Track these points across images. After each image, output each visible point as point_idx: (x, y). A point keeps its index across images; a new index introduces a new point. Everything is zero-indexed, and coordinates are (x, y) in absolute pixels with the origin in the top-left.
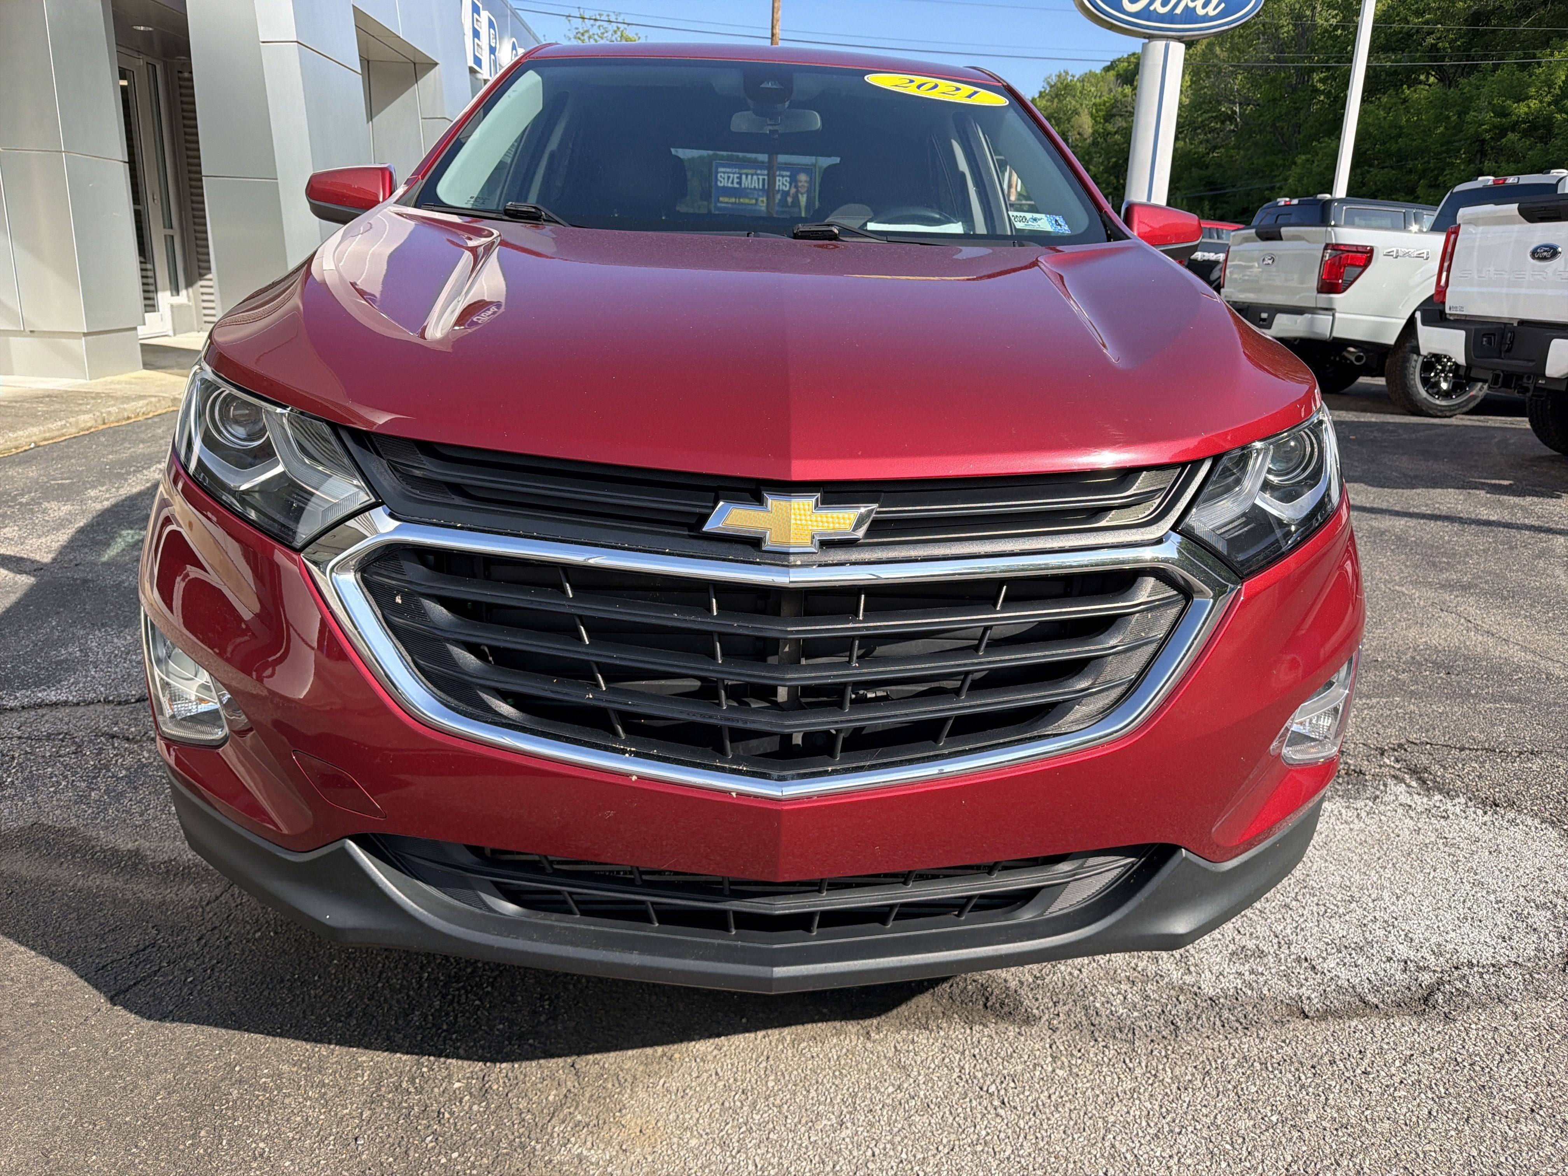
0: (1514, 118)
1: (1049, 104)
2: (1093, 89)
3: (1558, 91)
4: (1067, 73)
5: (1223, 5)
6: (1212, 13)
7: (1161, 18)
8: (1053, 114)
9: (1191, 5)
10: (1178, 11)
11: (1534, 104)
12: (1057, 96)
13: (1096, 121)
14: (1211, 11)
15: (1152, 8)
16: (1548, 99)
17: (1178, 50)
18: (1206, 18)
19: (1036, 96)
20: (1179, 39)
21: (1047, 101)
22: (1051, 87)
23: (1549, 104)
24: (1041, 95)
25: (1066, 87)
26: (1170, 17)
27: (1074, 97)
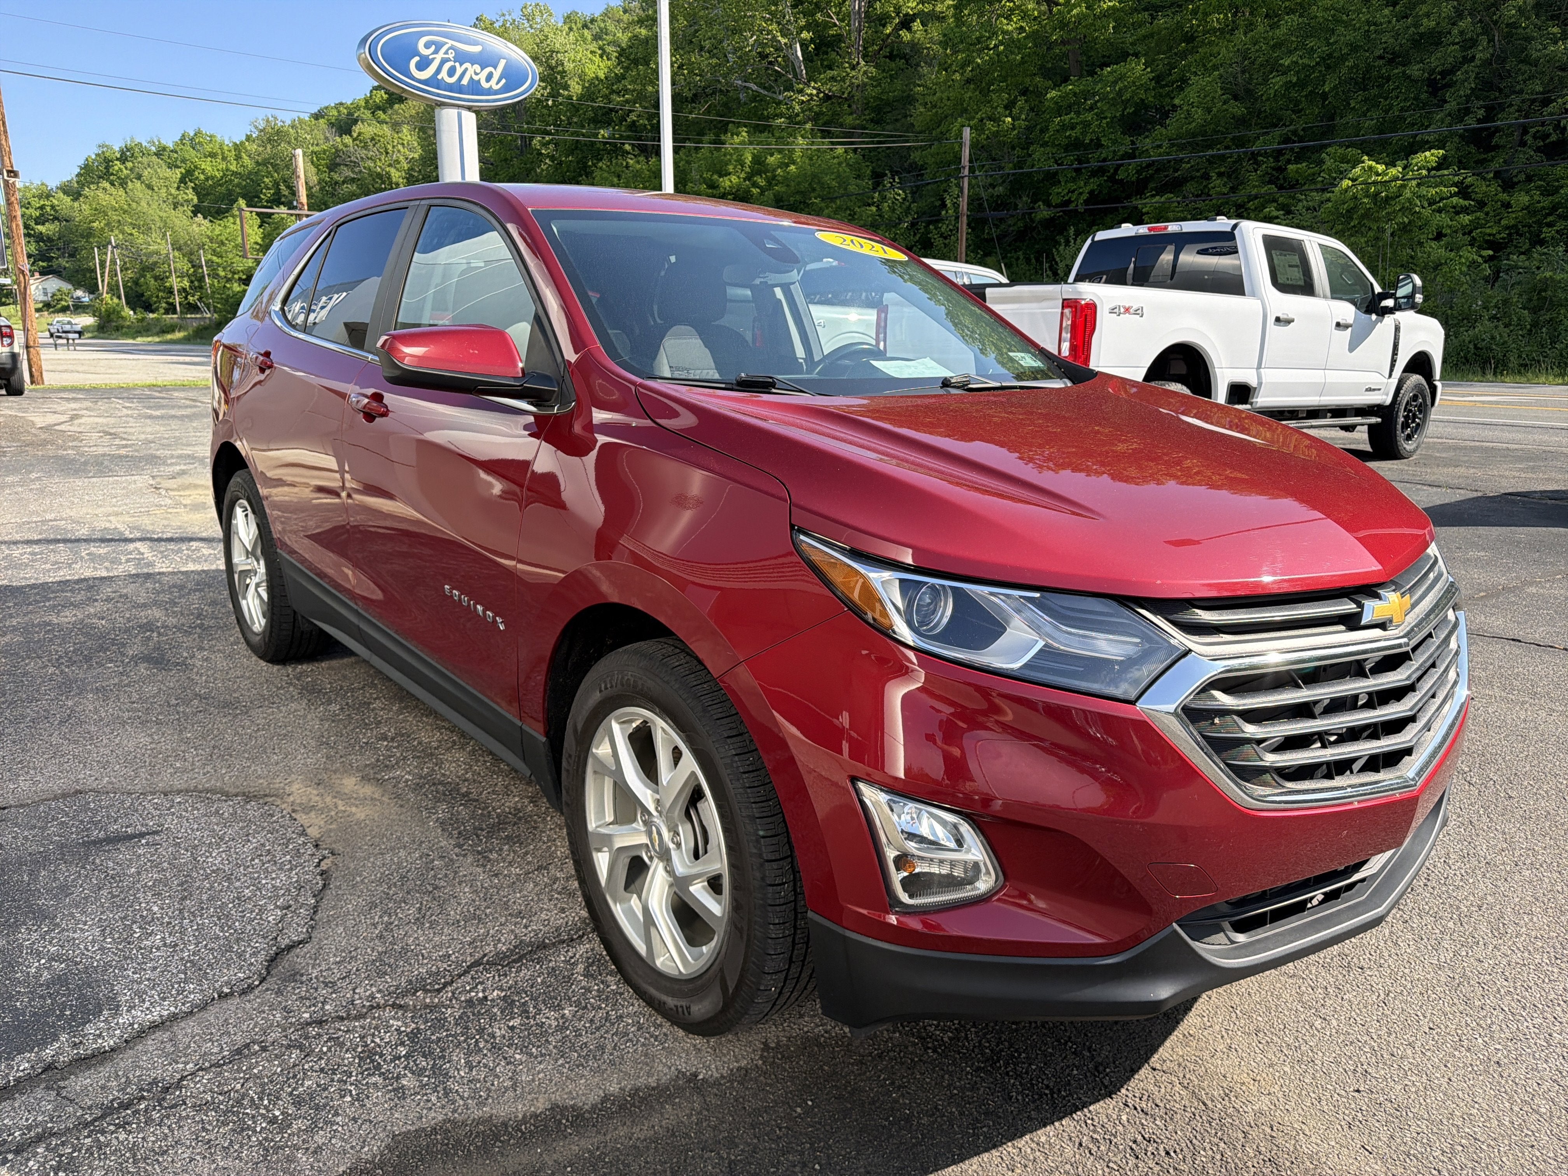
0: (722, 190)
1: (261, 149)
2: (308, 137)
3: (748, 170)
4: (276, 118)
5: (504, 81)
6: (496, 87)
7: (450, 88)
8: (269, 159)
9: (476, 78)
10: (465, 82)
11: (734, 179)
12: (269, 140)
13: (319, 170)
14: (494, 84)
15: (439, 77)
16: (743, 175)
17: (470, 120)
18: (489, 92)
19: (244, 139)
20: (469, 109)
21: (259, 146)
22: (261, 131)
23: (745, 180)
24: (248, 138)
25: (278, 132)
26: (457, 88)
27: (289, 143)
